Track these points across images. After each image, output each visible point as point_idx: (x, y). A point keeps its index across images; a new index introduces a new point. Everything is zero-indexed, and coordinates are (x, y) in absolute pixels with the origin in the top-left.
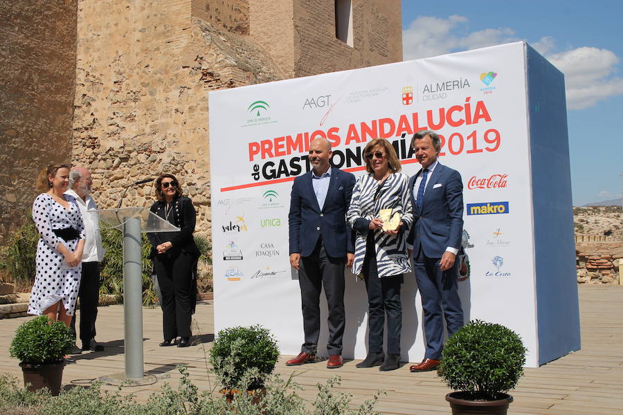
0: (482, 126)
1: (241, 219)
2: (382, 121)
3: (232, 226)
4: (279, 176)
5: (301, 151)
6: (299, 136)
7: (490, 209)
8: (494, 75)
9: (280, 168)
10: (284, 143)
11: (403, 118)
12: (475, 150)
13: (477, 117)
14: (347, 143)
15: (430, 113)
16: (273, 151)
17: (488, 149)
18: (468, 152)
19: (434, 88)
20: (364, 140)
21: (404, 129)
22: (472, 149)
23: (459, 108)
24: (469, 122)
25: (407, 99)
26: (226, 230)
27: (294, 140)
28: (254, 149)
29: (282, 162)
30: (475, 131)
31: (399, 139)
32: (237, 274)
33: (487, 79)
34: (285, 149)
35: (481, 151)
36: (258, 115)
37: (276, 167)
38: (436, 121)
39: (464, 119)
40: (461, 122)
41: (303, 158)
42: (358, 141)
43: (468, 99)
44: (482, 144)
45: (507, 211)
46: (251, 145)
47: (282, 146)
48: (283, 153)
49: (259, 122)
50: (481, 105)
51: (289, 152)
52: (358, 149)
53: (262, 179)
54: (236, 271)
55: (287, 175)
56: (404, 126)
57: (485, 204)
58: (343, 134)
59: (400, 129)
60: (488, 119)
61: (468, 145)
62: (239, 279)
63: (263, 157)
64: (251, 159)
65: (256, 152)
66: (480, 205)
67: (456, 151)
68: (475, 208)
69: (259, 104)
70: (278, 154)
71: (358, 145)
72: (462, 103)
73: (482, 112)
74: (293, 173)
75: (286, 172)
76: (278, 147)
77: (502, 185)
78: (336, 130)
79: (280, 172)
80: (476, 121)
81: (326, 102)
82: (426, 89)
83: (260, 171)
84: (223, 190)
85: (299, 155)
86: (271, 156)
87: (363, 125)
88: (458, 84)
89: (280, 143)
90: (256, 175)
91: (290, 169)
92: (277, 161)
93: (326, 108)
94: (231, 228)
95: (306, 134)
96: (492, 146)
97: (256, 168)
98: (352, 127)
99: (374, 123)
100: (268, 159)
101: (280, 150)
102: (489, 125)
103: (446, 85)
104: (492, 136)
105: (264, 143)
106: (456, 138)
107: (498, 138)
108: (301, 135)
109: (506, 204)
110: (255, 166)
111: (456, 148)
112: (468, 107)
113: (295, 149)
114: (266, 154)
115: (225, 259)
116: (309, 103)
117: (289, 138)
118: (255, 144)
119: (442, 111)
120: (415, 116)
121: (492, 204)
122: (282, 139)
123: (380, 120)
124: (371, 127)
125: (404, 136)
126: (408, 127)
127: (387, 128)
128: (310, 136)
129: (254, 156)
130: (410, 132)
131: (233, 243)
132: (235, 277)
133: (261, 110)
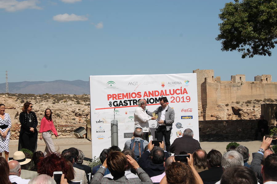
0: (185, 95)
1: (104, 119)
2: (155, 91)
3: (100, 121)
4: (119, 106)
5: (128, 98)
6: (127, 94)
7: (187, 117)
8: (189, 82)
9: (120, 103)
10: (121, 95)
11: (162, 91)
12: (183, 102)
13: (184, 93)
14: (144, 97)
15: (170, 90)
16: (117, 98)
17: (187, 101)
18: (182, 102)
19: (171, 83)
20: (150, 96)
21: (162, 94)
22: (182, 101)
23: (179, 90)
24: (181, 94)
25: (163, 86)
26: (98, 123)
27: (125, 95)
28: (109, 97)
29: (121, 102)
30: (183, 97)
33: (187, 82)
34: (122, 97)
35: (185, 102)
36: (111, 86)
37: (118, 103)
38: (172, 93)
39: (180, 93)
40: (179, 94)
41: (128, 101)
42: (148, 97)
43: (181, 87)
44: (185, 100)
45: (192, 118)
46: (108, 95)
47: (121, 96)
48: (121, 99)
49: (111, 88)
50: (185, 89)
51: (123, 99)
52: (148, 99)
53: (113, 106)
54: (102, 136)
55: (123, 105)
56: (162, 93)
57: (186, 116)
58: (142, 94)
59: (161, 94)
60: (187, 93)
61: (182, 100)
62: (103, 139)
63: (113, 99)
64: (108, 100)
65: (110, 98)
66: (185, 116)
67: (178, 101)
68: (184, 117)
69: (111, 82)
70: (119, 99)
71: (148, 98)
72: (180, 88)
73: (185, 91)
74: (124, 105)
75: (122, 104)
76: (119, 97)
77: (191, 111)
78: (140, 93)
79: (120, 105)
80: (183, 94)
81: (136, 84)
82: (169, 83)
83: (112, 104)
84: (96, 109)
85: (127, 100)
86: (116, 99)
87: (149, 92)
88: (178, 83)
89: (120, 95)
90: (110, 105)
91: (124, 104)
92: (119, 101)
93: (136, 86)
94: (100, 122)
95: (130, 93)
96: (188, 101)
97: (110, 103)
98: (145, 92)
99: (153, 92)
100: (115, 100)
101: (120, 98)
102: (187, 95)
103: (175, 83)
104: (188, 98)
105: (113, 95)
106: (178, 98)
107: (190, 99)
108: (127, 93)
109: (192, 116)
110: (110, 102)
111: (178, 100)
112: (181, 89)
113: (125, 98)
114: (114, 98)
115: (97, 132)
116: (130, 83)
117: (123, 94)
118: (110, 95)
119: (174, 90)
120: (166, 91)
121: (188, 116)
122: (121, 94)
124: (151, 92)
126: (163, 94)
127: (157, 93)
128: (131, 94)
129: (110, 99)
130: (164, 95)
131: (101, 127)
132: (101, 138)
133: (112, 84)
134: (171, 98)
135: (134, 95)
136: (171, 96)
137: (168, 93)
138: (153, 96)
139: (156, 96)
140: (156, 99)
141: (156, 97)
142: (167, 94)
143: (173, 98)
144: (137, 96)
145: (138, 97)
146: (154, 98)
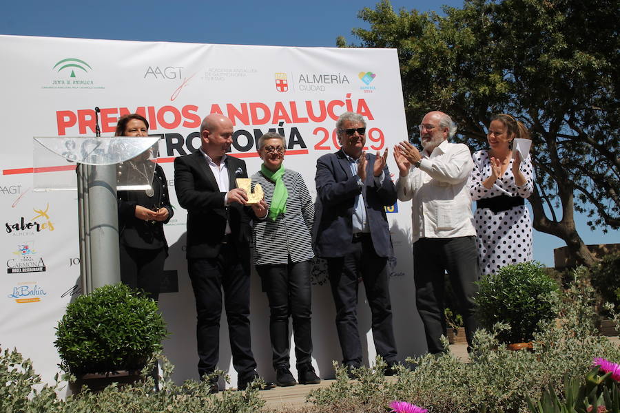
1: (43, 214)
2: (254, 106)
3: (26, 222)
8: (373, 76)
11: (279, 106)
15: (309, 104)
17: (373, 147)
19: (311, 79)
21: (281, 118)
23: (340, 103)
25: (282, 85)
26: (14, 230)
28: (66, 119)
31: (277, 127)
32: (35, 292)
33: (366, 79)
35: (368, 149)
36: (73, 75)
38: (317, 113)
43: (349, 95)
45: (396, 211)
46: (60, 115)
47: (114, 120)
49: (74, 85)
50: (362, 103)
54: (31, 288)
56: (280, 114)
59: (276, 116)
60: (370, 118)
62: (37, 300)
63: (83, 132)
64: (61, 132)
65: (71, 124)
69: (73, 63)
70: (106, 129)
72: (344, 99)
73: (364, 110)
76: (106, 121)
78: (195, 108)
81: (178, 74)
82: (302, 78)
84: (6, 172)
87: (230, 107)
88: (334, 79)
89: (109, 116)
93: (178, 81)
94: (23, 226)
95: (151, 109)
96: (377, 144)
98: (216, 108)
99: (244, 106)
100: (90, 135)
101: (111, 125)
102: (372, 124)
103: (323, 78)
104: (375, 135)
105: (82, 113)
107: (382, 137)
108: (143, 108)
109: (395, 204)
112: (349, 103)
114: (88, 129)
115: (10, 271)
116: (153, 72)
117: (124, 110)
118: (68, 113)
119: (322, 103)
120: (293, 104)
122: (113, 111)
123: (251, 104)
124: (240, 110)
125: (281, 124)
126: (285, 116)
127: (261, 114)
128: (156, 111)
129: (67, 129)
130: (289, 121)
131: (27, 248)
132: (30, 297)
133: (76, 70)
134: (315, 132)
135: (169, 117)
136: (313, 125)
137: (302, 112)
138: (247, 123)
139: (256, 121)
140: (258, 132)
141: (257, 127)
142: (299, 117)
143: (321, 135)
144: (183, 119)
145: (186, 124)
146: (250, 129)
